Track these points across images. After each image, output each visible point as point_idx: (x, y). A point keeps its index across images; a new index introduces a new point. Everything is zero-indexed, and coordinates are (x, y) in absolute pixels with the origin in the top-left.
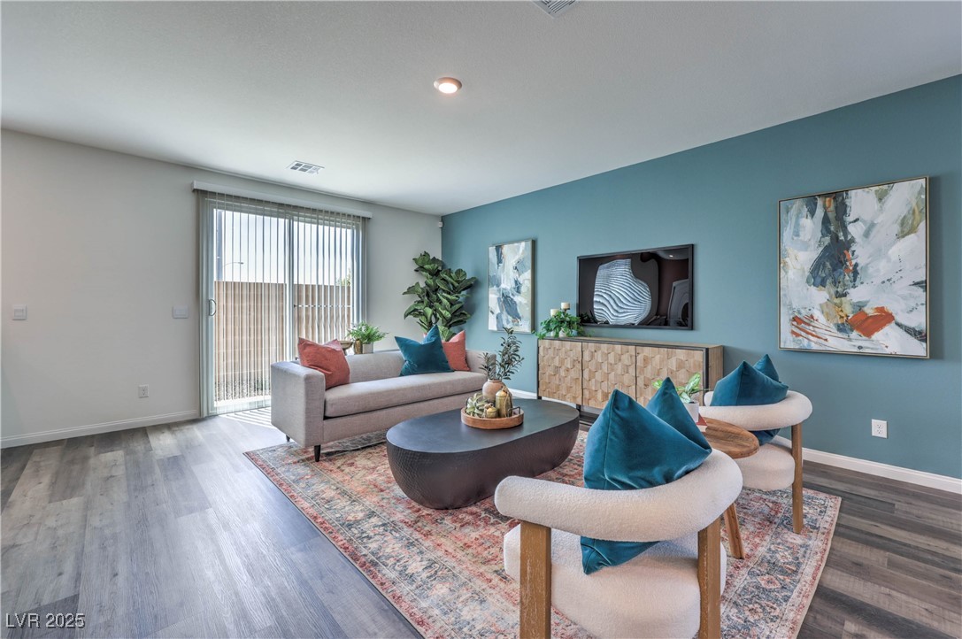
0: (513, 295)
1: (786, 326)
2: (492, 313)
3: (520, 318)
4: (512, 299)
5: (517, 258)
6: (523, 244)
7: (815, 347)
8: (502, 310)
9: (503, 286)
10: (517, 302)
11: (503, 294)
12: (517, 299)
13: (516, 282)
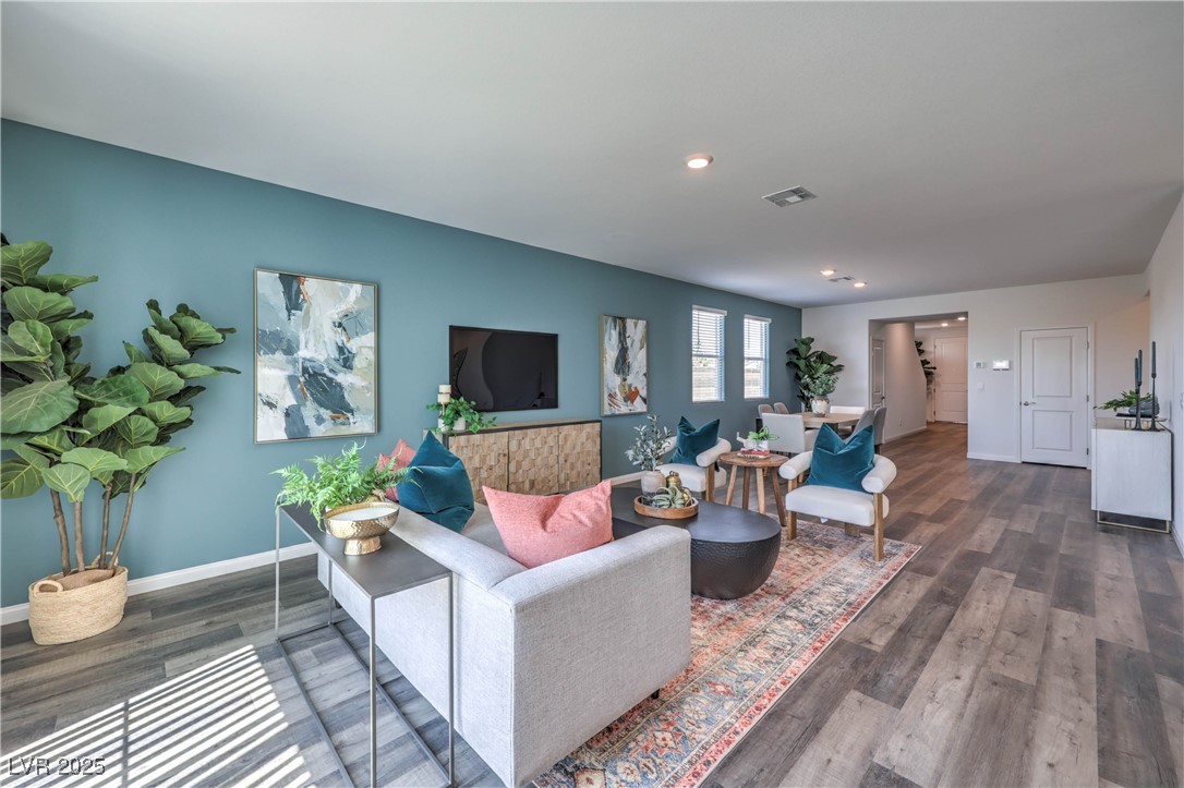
0: (331, 371)
1: (606, 400)
2: (271, 405)
3: (352, 411)
4: (331, 380)
5: (343, 307)
6: (357, 288)
7: (617, 412)
8: (301, 398)
9: (303, 353)
10: (344, 384)
11: (305, 370)
12: (343, 378)
13: (341, 350)
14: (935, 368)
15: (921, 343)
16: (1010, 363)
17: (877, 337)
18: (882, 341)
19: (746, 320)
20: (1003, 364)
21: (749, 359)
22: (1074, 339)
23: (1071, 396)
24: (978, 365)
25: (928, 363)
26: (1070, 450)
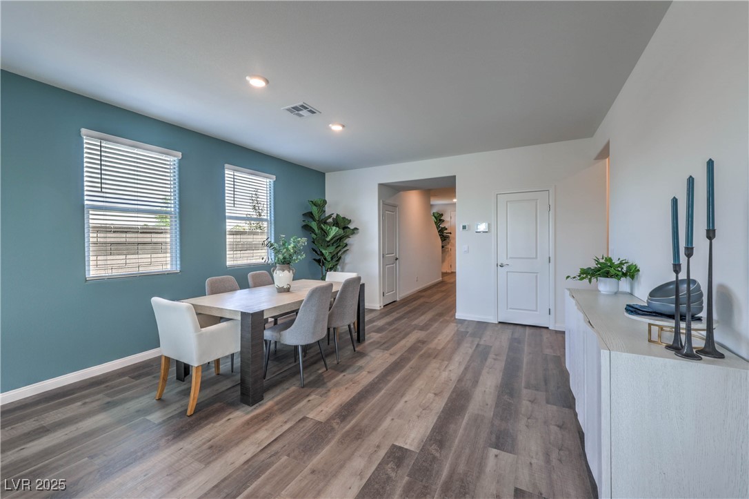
14: (450, 233)
15: (442, 215)
16: (489, 226)
17: (389, 201)
18: (395, 206)
19: (228, 173)
20: (482, 227)
21: (231, 218)
22: (538, 201)
23: (536, 258)
24: (464, 227)
25: (447, 229)
26: (536, 311)
